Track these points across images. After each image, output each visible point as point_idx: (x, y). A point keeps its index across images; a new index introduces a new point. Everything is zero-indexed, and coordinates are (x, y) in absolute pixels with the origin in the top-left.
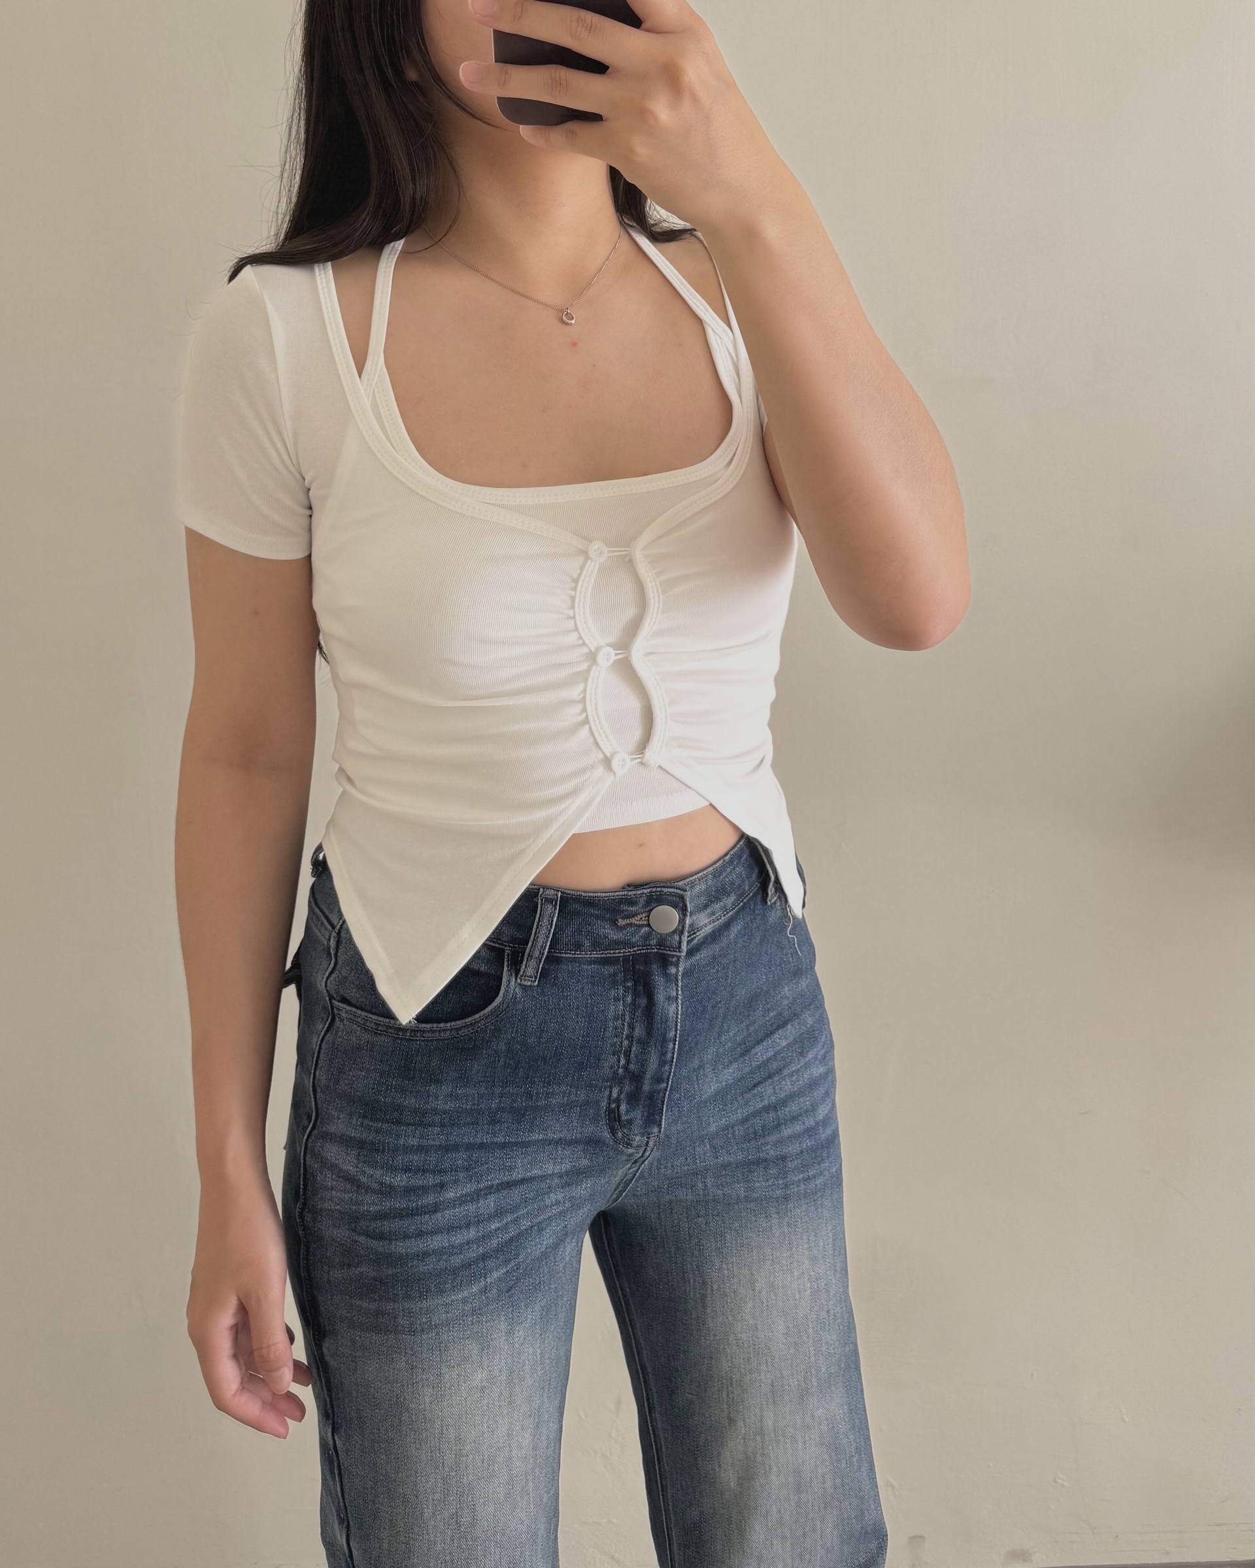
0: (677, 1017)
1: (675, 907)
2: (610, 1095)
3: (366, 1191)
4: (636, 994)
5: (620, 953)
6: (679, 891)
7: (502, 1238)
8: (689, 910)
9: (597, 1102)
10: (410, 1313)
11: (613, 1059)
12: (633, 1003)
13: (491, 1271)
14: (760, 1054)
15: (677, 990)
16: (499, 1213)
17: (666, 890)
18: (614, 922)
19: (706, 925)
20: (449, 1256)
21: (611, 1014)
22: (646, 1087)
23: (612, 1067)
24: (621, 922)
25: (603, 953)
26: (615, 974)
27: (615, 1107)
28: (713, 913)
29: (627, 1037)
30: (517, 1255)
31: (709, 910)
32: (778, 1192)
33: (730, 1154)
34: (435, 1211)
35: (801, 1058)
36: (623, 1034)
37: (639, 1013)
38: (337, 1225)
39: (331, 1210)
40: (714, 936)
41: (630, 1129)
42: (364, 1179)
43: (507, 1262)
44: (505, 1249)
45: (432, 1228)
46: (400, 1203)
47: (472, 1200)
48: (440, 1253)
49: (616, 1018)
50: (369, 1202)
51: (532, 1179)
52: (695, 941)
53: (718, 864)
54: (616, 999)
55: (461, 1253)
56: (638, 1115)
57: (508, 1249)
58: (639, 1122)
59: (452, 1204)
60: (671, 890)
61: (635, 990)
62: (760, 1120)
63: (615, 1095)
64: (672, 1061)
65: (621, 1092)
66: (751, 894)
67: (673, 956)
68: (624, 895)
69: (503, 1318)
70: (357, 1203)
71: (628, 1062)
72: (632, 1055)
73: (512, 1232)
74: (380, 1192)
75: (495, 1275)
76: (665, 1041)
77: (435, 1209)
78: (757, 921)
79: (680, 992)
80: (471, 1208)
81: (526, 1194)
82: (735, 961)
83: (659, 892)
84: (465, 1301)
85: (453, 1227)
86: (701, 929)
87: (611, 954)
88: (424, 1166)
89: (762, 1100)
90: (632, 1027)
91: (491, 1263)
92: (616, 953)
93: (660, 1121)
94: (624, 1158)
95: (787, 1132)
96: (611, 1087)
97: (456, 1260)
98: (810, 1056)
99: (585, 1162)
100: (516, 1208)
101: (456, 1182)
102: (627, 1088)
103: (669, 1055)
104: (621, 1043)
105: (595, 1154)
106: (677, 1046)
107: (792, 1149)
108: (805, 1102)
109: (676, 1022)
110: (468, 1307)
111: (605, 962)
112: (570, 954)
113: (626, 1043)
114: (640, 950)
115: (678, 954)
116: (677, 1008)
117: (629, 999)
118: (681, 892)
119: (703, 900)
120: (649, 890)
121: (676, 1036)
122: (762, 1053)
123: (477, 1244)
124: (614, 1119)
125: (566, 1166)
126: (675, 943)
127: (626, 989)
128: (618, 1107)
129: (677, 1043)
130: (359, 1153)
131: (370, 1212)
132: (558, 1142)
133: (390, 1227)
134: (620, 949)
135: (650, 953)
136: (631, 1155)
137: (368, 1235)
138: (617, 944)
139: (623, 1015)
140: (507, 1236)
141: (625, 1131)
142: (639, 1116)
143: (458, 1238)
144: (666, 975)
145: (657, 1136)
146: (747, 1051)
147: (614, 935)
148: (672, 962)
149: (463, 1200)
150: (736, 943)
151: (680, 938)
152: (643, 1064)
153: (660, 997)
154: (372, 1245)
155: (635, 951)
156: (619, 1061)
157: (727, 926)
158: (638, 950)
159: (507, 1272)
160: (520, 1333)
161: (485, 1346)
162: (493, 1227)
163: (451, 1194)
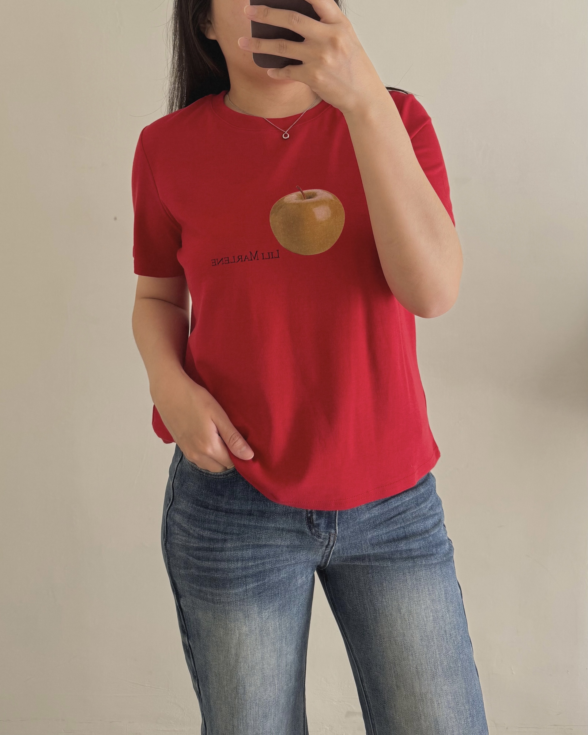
9: (301, 512)
14: (393, 503)
20: (228, 573)
30: (264, 579)
42: (191, 531)
44: (257, 575)
45: (220, 558)
46: (206, 545)
56: (322, 522)
58: (323, 526)
59: (230, 549)
69: (256, 606)
91: (249, 580)
93: (335, 527)
94: (319, 544)
97: (232, 575)
105: (302, 538)
124: (310, 522)
125: (288, 543)
140: (258, 570)
160: (265, 614)
161: (247, 616)
162: (250, 564)
163: (229, 545)
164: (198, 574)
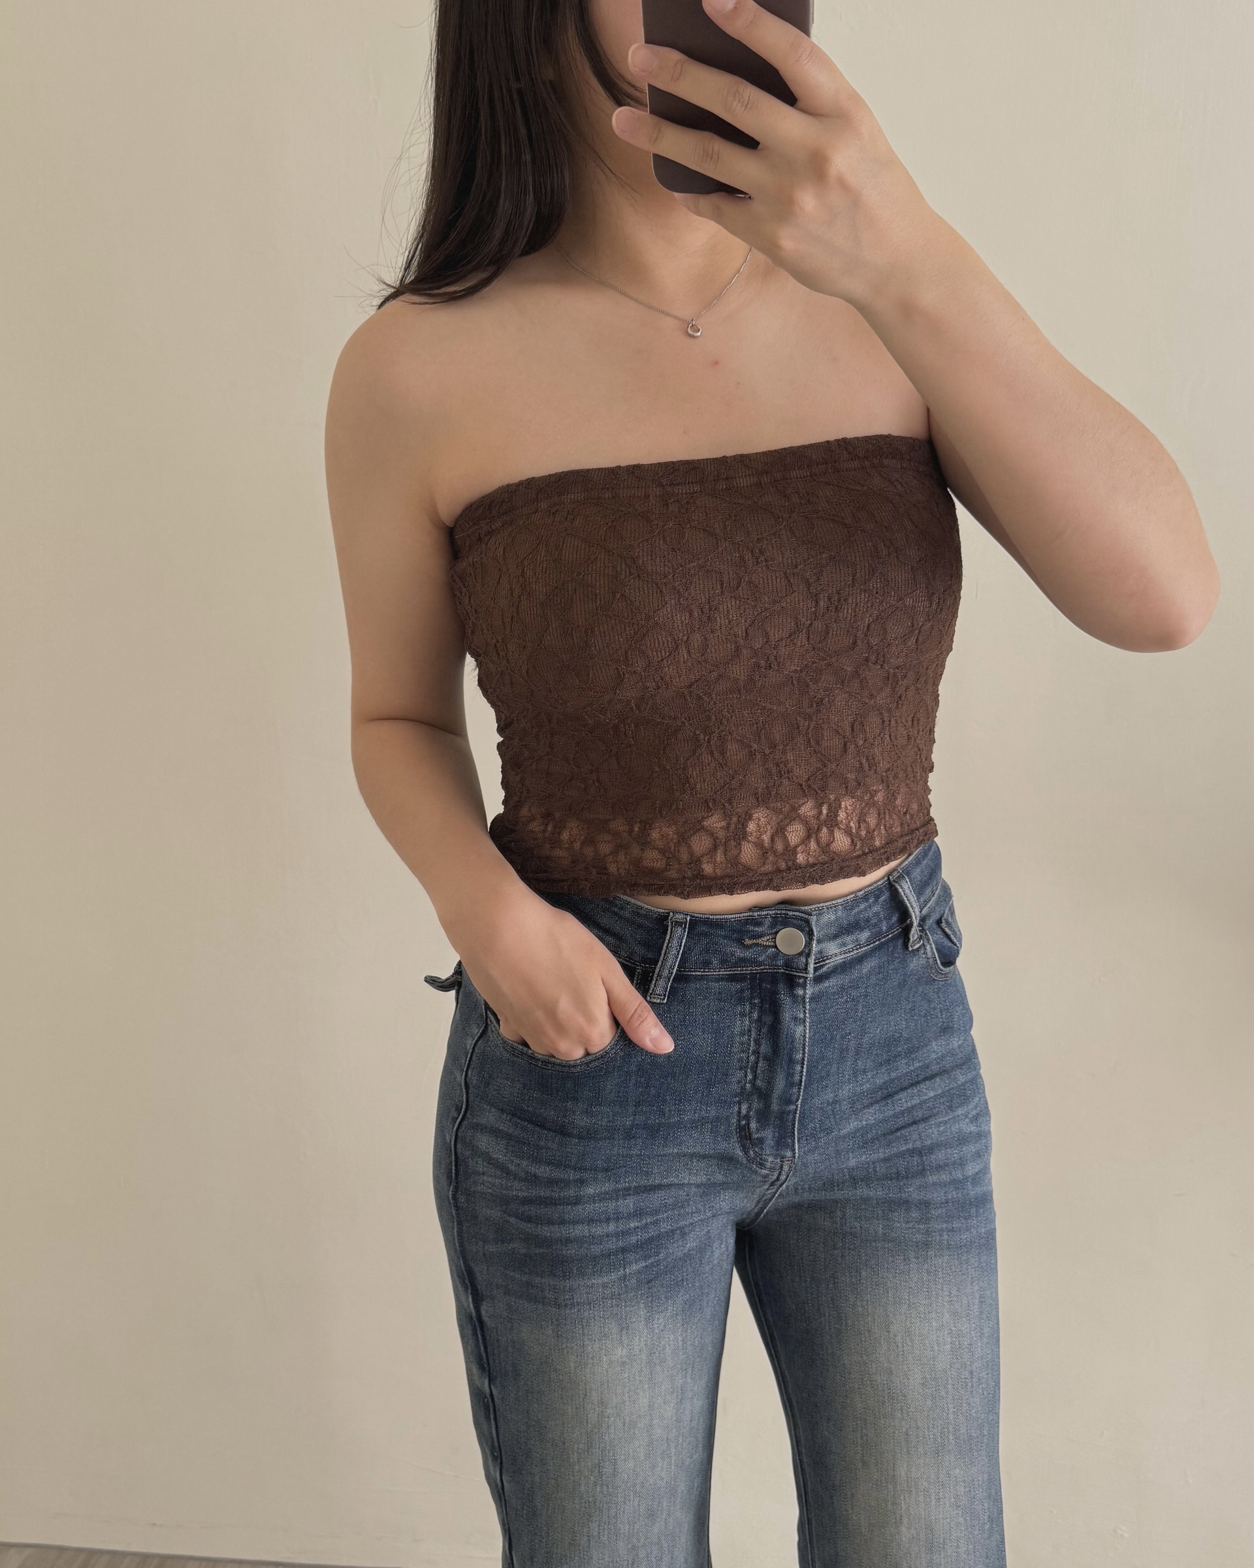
0: (804, 1040)
1: (802, 931)
2: (739, 1112)
3: (515, 1178)
4: (762, 1012)
5: (747, 970)
6: (803, 915)
7: (641, 1236)
8: (815, 934)
9: (727, 1119)
10: (555, 1289)
11: (740, 1074)
12: (759, 1020)
13: (630, 1263)
14: (904, 1100)
15: (805, 1012)
16: (639, 1213)
17: (791, 913)
18: (740, 942)
19: (836, 955)
20: (590, 1245)
21: (737, 1030)
22: (775, 1107)
23: (739, 1082)
24: (748, 942)
25: (730, 970)
26: (742, 991)
27: (746, 1124)
28: (844, 945)
29: (754, 1052)
30: (658, 1254)
31: (839, 941)
32: (919, 1237)
33: (870, 1187)
34: (576, 1204)
35: (949, 1111)
36: (749, 1049)
37: (764, 1030)
38: (490, 1206)
39: (484, 1193)
40: (844, 968)
41: (762, 1149)
42: (512, 1167)
43: (646, 1258)
44: (645, 1246)
45: (573, 1218)
46: (544, 1192)
47: (611, 1198)
48: (580, 1241)
49: (742, 1034)
50: (518, 1188)
51: (670, 1186)
52: (825, 969)
53: (848, 898)
54: (743, 1015)
55: (601, 1244)
56: (769, 1134)
57: (648, 1246)
58: (770, 1142)
59: (593, 1199)
60: (797, 914)
61: (762, 1007)
62: (904, 1161)
63: (744, 1112)
64: (801, 1085)
65: (750, 1109)
66: (890, 936)
67: (800, 977)
68: (750, 916)
69: (642, 1306)
70: (507, 1188)
71: (755, 1077)
72: (759, 1071)
73: (652, 1232)
74: (525, 1180)
75: (635, 1267)
76: (791, 1061)
77: (577, 1201)
78: (895, 963)
79: (807, 1015)
80: (612, 1205)
81: (665, 1199)
82: (866, 996)
83: (784, 914)
84: (604, 1286)
85: (593, 1220)
86: (830, 958)
87: (738, 971)
88: (565, 1162)
89: (906, 1144)
90: (758, 1042)
91: (631, 1257)
92: (743, 970)
93: (793, 1145)
94: (759, 1179)
95: (932, 1178)
96: (740, 1103)
97: (596, 1249)
98: (960, 1112)
99: (719, 1177)
100: (656, 1212)
101: (595, 1179)
102: (755, 1105)
103: (797, 1078)
104: (748, 1058)
105: (728, 1170)
106: (805, 1070)
107: (937, 1196)
108: (954, 1154)
109: (804, 1045)
110: (608, 1292)
111: (733, 978)
112: (699, 972)
113: (752, 1058)
114: (767, 969)
115: (805, 975)
116: (805, 1031)
117: (755, 1015)
118: (807, 916)
119: (833, 930)
120: (773, 912)
121: (803, 1059)
122: (905, 1101)
123: (616, 1238)
124: (745, 1136)
125: (702, 1179)
126: (802, 966)
127: (753, 1006)
128: (748, 1124)
129: (805, 1066)
130: (508, 1143)
131: (518, 1197)
132: (692, 1155)
133: (536, 1213)
134: (747, 967)
135: (776, 973)
136: (766, 1176)
137: (517, 1217)
138: (743, 961)
139: (750, 1031)
140: (646, 1236)
141: (756, 1150)
142: (770, 1136)
143: (599, 1230)
144: (794, 997)
145: (792, 1160)
146: (890, 1095)
147: (739, 953)
148: (799, 983)
149: (603, 1197)
150: (868, 978)
151: (807, 961)
152: (770, 1082)
153: (786, 1016)
154: (521, 1226)
155: (762, 969)
156: (746, 1076)
157: (860, 960)
158: (765, 969)
159: (647, 1266)
160: (659, 1321)
161: (624, 1328)
162: (632, 1225)
163: (590, 1191)
164: (524, 1251)
